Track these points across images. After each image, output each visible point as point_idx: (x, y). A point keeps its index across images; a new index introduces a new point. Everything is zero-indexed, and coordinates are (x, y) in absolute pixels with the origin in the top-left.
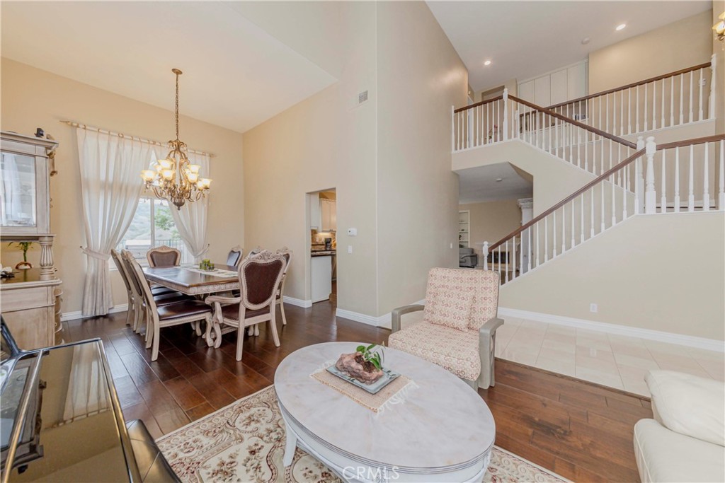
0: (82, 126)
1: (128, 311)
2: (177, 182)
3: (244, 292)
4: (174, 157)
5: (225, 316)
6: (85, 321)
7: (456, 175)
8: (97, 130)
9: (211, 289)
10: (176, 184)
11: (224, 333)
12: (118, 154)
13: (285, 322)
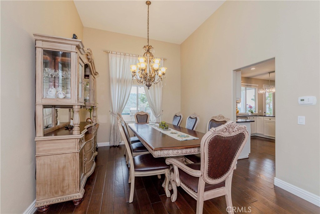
0: (111, 52)
4: (146, 55)
6: (111, 147)
8: (116, 53)
10: (147, 72)
12: (124, 63)
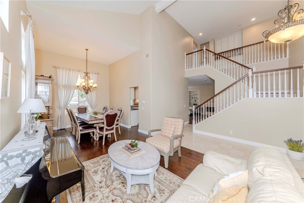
0: (58, 68)
1: (71, 128)
2: (86, 86)
3: (105, 123)
4: (85, 78)
5: (100, 131)
6: (58, 130)
7: (187, 79)
8: (63, 68)
9: (96, 122)
11: (99, 136)
12: (68, 75)
13: (120, 133)
